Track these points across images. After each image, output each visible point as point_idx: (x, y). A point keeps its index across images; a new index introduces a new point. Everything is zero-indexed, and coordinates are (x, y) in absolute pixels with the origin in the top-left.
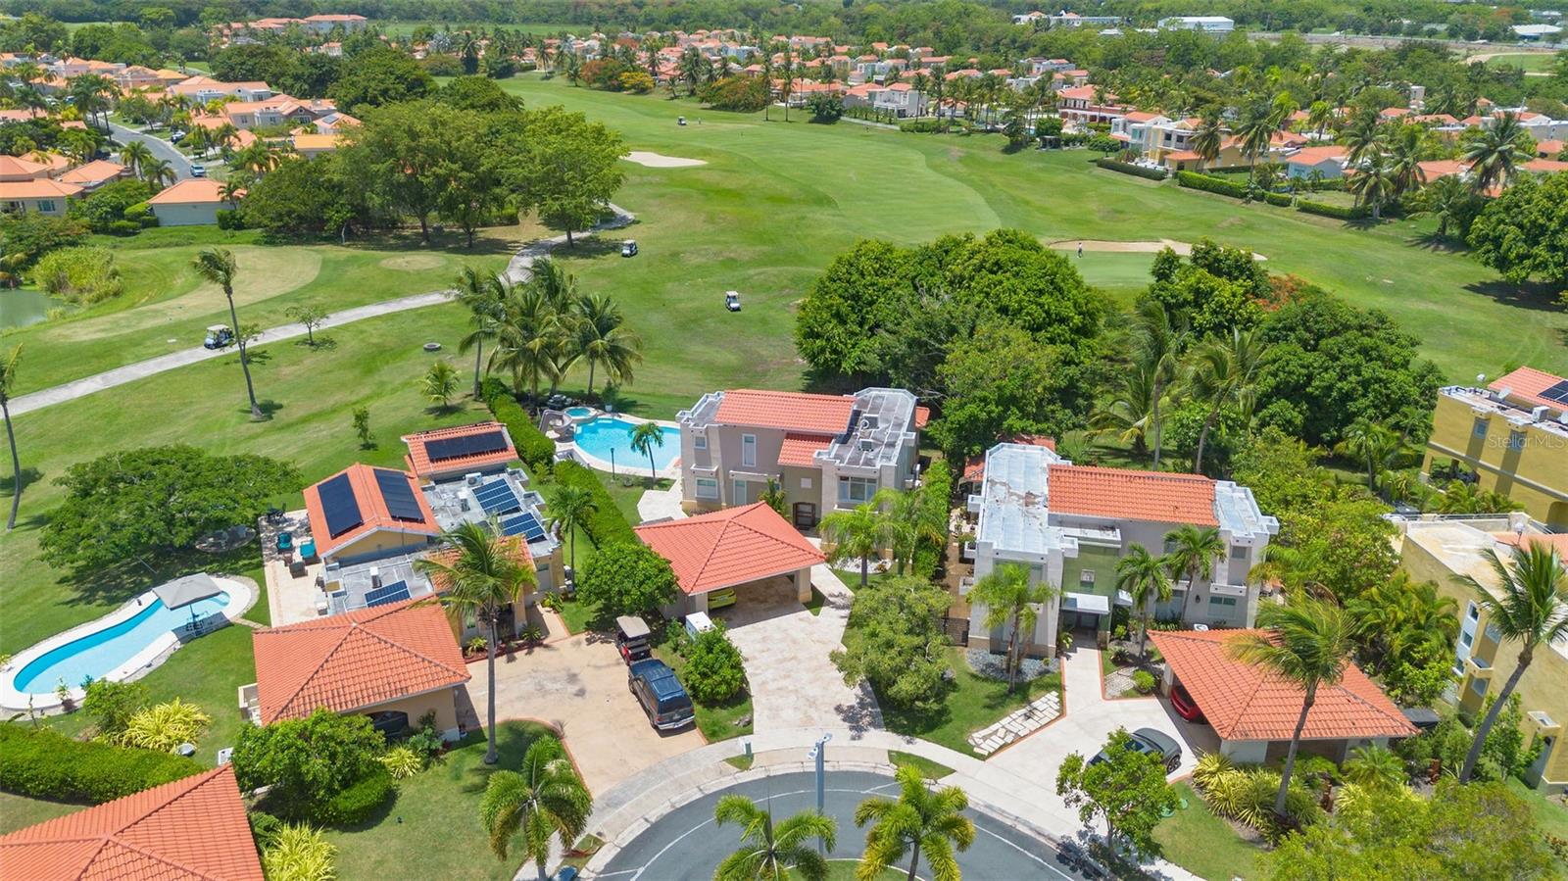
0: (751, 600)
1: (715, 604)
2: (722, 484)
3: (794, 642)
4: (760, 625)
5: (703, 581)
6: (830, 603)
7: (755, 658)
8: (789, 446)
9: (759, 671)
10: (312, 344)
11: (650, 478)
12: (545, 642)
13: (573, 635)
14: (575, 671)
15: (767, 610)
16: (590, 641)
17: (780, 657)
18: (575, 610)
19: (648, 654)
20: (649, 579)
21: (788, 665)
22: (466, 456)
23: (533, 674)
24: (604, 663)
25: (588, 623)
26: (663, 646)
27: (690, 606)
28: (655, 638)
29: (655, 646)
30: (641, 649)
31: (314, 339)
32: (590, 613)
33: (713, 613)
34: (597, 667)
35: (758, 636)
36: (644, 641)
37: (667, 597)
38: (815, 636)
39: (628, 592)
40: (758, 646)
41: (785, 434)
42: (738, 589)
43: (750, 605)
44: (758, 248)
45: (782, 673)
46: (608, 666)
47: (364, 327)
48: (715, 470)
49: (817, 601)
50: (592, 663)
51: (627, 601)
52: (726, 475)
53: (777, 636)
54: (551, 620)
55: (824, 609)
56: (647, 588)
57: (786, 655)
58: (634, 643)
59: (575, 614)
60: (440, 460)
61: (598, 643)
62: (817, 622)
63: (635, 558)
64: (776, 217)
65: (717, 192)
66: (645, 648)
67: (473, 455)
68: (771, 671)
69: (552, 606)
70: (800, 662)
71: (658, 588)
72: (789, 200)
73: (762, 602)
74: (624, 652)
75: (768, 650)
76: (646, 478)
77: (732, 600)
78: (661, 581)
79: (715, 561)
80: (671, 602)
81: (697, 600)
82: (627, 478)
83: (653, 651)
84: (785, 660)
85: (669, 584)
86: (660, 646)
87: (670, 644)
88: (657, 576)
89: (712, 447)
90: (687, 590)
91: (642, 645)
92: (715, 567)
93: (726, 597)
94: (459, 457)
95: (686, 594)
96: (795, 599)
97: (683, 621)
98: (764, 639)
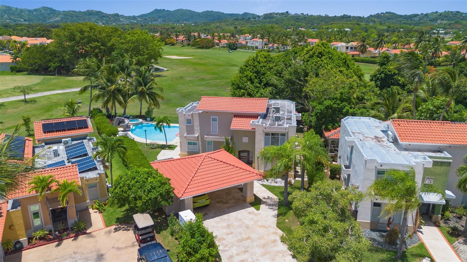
0: (218, 202)
1: (197, 205)
2: (200, 144)
3: (247, 227)
4: (225, 216)
5: (190, 190)
6: (264, 203)
7: (223, 239)
8: (235, 120)
9: (227, 248)
10: (26, 102)
11: (164, 145)
12: (88, 231)
13: (107, 227)
14: (102, 252)
15: (228, 208)
16: (116, 230)
17: (240, 238)
18: (112, 211)
19: (153, 238)
20: (154, 188)
21: (246, 243)
22: (65, 130)
23: (74, 255)
24: (123, 246)
25: (118, 219)
26: (164, 233)
27: (182, 206)
28: (158, 227)
29: (158, 233)
30: (148, 236)
31: (26, 100)
32: (120, 212)
33: (195, 210)
34: (119, 249)
35: (224, 224)
36: (150, 230)
37: (167, 201)
38: (260, 223)
39: (140, 198)
40: (225, 231)
41: (233, 115)
42: (211, 195)
43: (218, 205)
44: (212, 76)
45: (243, 249)
46: (126, 247)
47: (51, 97)
48: (197, 136)
49: (257, 202)
50: (115, 246)
51: (139, 203)
52: (202, 138)
53: (236, 224)
54: (96, 217)
55: (262, 207)
56: (153, 195)
57: (244, 236)
58: (143, 232)
59: (111, 213)
60: (49, 132)
61: (121, 231)
62: (260, 214)
63: (146, 176)
64: (219, 69)
65: (197, 64)
66: (151, 235)
67: (69, 130)
68: (235, 248)
69: (97, 209)
70: (253, 241)
71: (161, 194)
72: (222, 65)
73: (225, 203)
74: (137, 238)
75: (232, 233)
76: (162, 145)
77: (208, 202)
78: (162, 190)
79: (197, 178)
80: (169, 204)
81: (186, 202)
82: (153, 145)
83: (157, 236)
84: (242, 240)
85: (168, 192)
86: (161, 232)
87: (169, 230)
88: (160, 187)
89: (195, 124)
90: (179, 195)
91: (150, 233)
92: (196, 182)
93: (204, 200)
94: (60, 131)
95: (179, 198)
96: (245, 200)
97: (177, 216)
98: (228, 226)
